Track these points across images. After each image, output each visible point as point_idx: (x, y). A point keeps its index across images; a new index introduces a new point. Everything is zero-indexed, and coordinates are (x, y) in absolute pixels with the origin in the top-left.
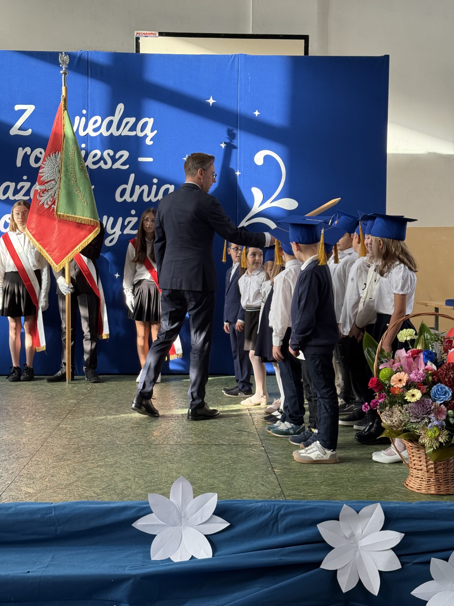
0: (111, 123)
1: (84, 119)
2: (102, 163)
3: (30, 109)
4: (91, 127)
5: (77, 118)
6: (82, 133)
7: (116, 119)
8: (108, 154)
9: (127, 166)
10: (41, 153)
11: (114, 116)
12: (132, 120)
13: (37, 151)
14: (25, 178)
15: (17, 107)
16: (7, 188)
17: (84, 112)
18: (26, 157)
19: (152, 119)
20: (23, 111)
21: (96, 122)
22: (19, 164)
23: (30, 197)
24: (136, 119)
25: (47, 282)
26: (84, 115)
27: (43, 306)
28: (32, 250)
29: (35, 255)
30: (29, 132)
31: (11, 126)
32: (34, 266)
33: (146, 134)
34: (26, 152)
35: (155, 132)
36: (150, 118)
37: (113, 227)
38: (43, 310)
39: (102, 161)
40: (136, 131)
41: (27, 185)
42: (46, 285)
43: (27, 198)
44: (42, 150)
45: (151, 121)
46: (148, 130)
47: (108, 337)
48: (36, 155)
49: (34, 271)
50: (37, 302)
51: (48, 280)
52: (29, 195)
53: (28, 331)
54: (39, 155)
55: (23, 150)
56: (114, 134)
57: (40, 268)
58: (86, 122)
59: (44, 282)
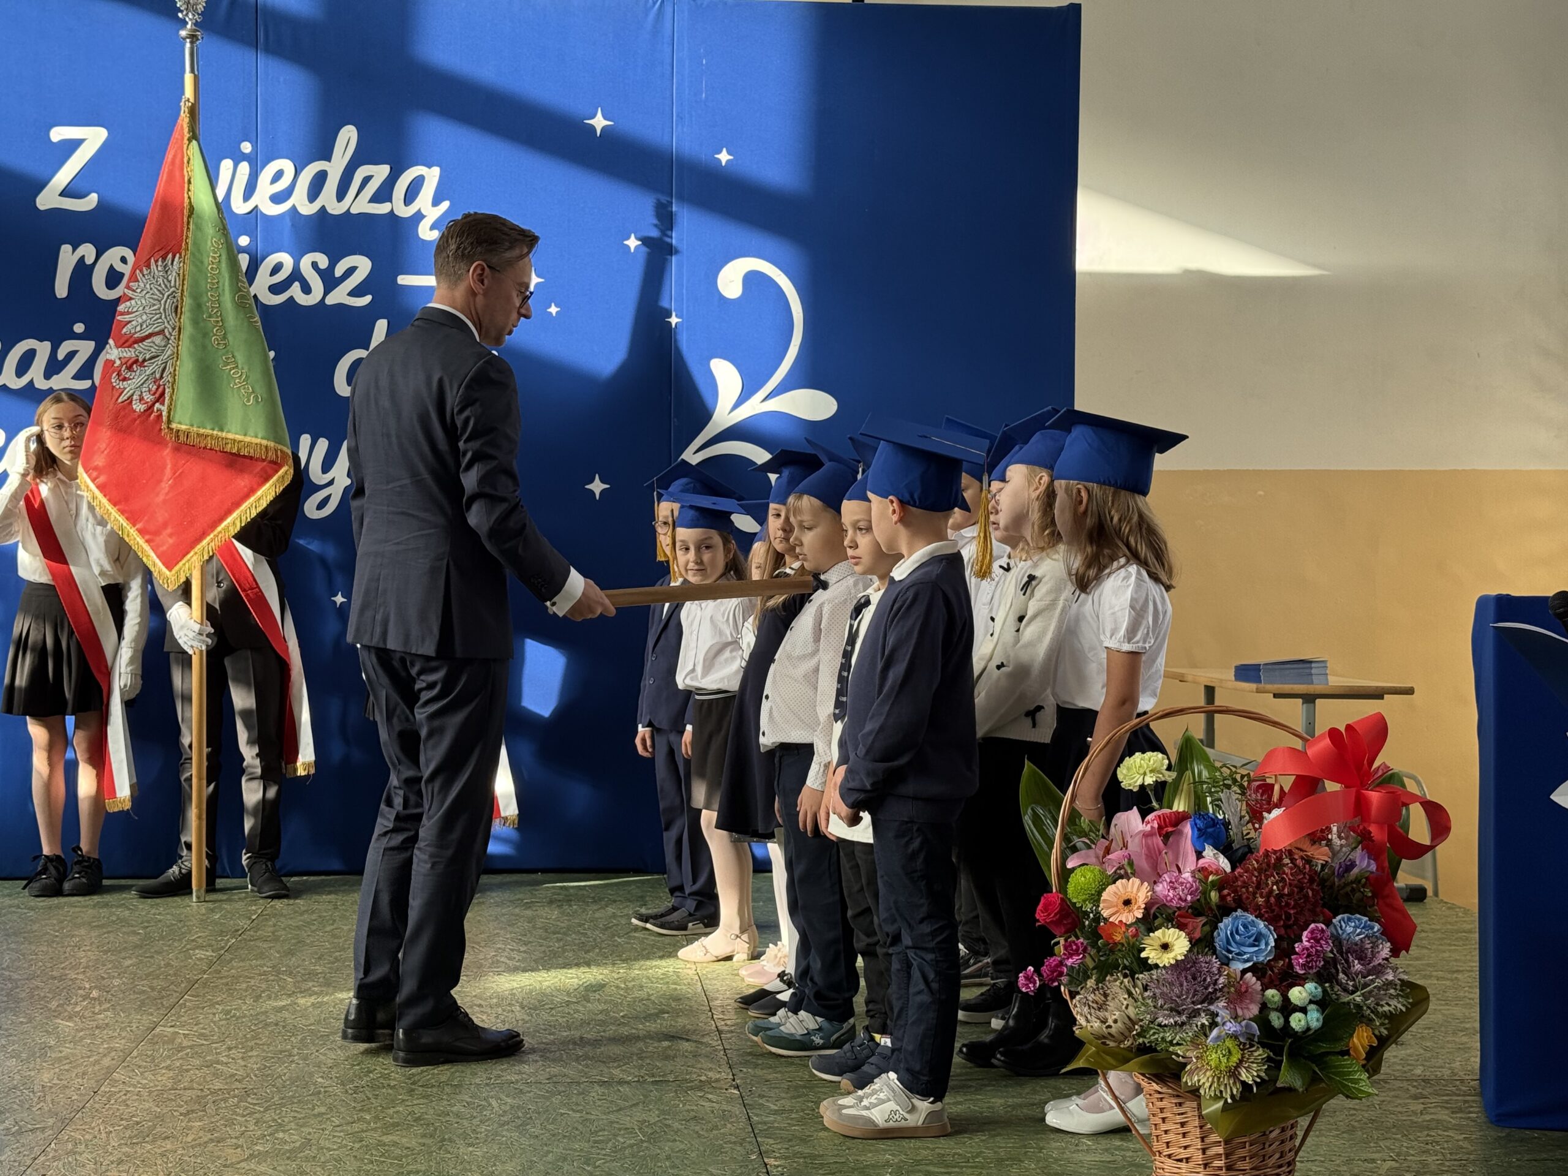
0: (320, 179)
1: (244, 168)
2: (295, 290)
3: (94, 138)
4: (265, 188)
5: (227, 165)
6: (239, 207)
7: (335, 168)
8: (315, 265)
9: (367, 299)
10: (124, 260)
11: (329, 160)
12: (381, 172)
13: (114, 255)
14: (79, 328)
15: (58, 134)
16: (30, 356)
17: (246, 147)
18: (83, 271)
19: (436, 171)
20: (73, 145)
21: (278, 176)
22: (61, 289)
23: (93, 382)
24: (391, 168)
25: (138, 620)
26: (245, 157)
27: (125, 686)
28: (99, 528)
29: (106, 542)
30: (91, 202)
31: (40, 185)
32: (103, 573)
33: (419, 210)
34: (83, 257)
35: (445, 205)
36: (429, 167)
37: (327, 465)
38: (126, 698)
39: (297, 285)
40: (390, 200)
41: (86, 348)
42: (136, 628)
43: (85, 384)
44: (127, 253)
45: (432, 176)
46: (424, 200)
47: (312, 771)
48: (111, 266)
49: (102, 587)
50: (108, 674)
51: (141, 616)
52: (91, 377)
53: (86, 756)
54: (119, 267)
55: (74, 250)
56: (330, 211)
57: (120, 580)
58: (250, 175)
59: (132, 619)
